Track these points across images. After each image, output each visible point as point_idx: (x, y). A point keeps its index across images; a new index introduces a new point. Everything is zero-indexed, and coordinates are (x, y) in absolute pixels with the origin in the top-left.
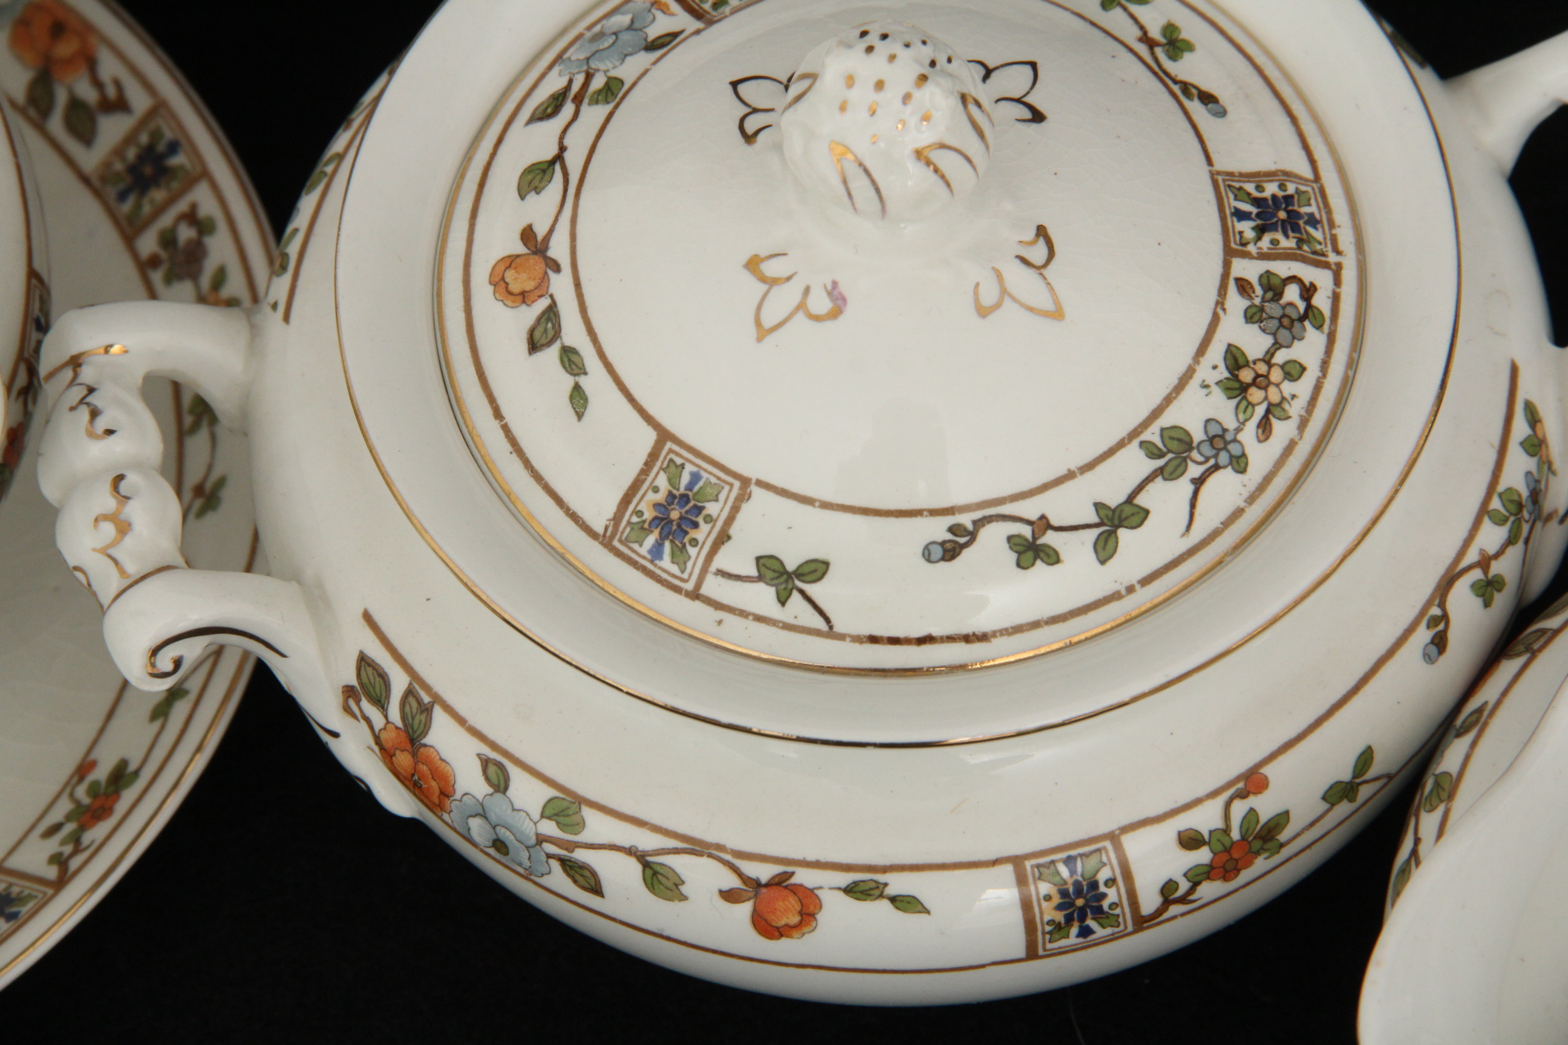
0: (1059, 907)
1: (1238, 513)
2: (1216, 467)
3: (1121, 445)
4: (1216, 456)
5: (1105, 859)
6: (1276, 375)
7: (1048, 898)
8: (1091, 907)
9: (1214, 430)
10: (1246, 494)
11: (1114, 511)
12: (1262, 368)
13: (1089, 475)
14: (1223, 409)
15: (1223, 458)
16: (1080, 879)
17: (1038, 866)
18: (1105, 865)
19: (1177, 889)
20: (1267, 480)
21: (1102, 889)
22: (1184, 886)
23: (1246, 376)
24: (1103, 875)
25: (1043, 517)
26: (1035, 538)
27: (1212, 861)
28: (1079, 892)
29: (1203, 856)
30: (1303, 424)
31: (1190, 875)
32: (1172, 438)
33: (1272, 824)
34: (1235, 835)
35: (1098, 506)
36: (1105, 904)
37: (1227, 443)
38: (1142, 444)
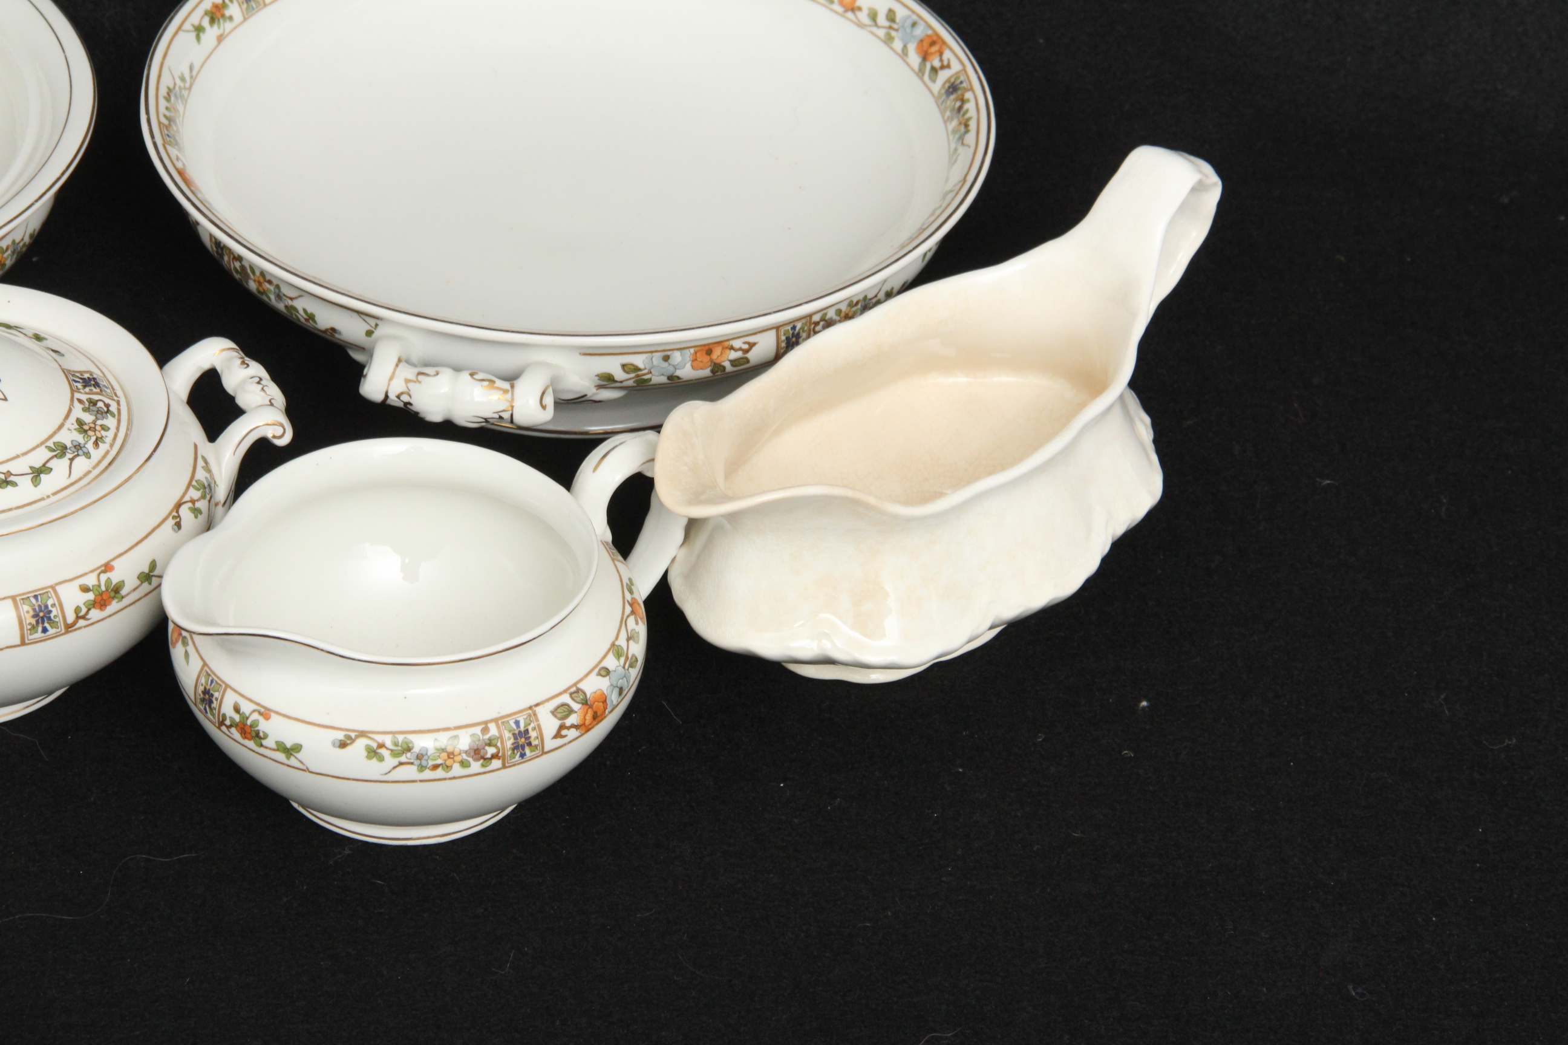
0: (34, 616)
1: (89, 472)
2: (78, 455)
3: (37, 446)
4: (77, 451)
5: (50, 596)
6: (98, 428)
7: (28, 612)
8: (47, 617)
9: (75, 443)
10: (92, 466)
11: (38, 469)
12: (93, 425)
13: (26, 457)
14: (80, 438)
15: (80, 452)
16: (40, 604)
17: (23, 599)
18: (50, 598)
19: (81, 611)
20: (100, 462)
21: (50, 608)
22: (84, 610)
23: (86, 427)
24: (50, 602)
25: (8, 471)
26: (6, 478)
27: (95, 598)
28: (41, 611)
29: (91, 596)
30: (112, 446)
31: (86, 604)
32: (59, 446)
33: (118, 585)
34: (103, 588)
35: (31, 468)
36: (52, 615)
37: (81, 448)
38: (46, 447)
